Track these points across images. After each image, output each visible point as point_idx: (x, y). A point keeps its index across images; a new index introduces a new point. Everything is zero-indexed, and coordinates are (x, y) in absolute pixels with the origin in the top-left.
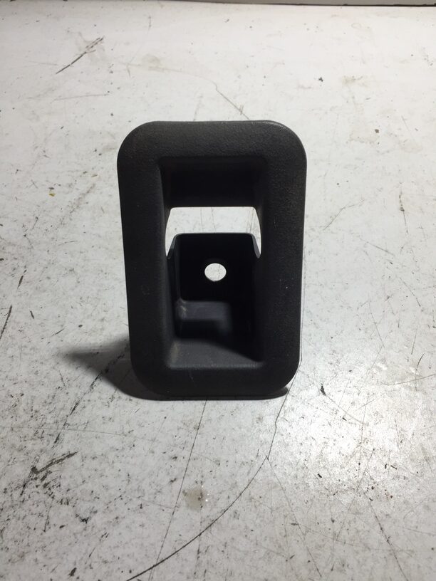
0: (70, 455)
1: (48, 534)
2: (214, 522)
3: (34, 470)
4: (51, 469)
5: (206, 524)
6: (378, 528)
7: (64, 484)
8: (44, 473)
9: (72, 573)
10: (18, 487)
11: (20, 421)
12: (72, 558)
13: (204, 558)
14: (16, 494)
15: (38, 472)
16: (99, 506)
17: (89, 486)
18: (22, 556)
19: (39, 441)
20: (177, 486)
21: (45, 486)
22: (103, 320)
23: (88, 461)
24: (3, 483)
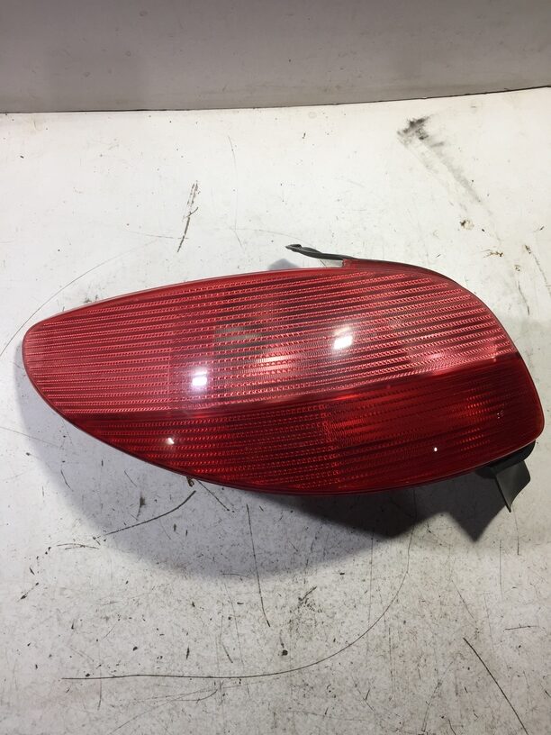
0: (314, 589)
1: (318, 627)
2: (388, 607)
3: (300, 599)
4: (307, 597)
5: (385, 609)
6: (459, 596)
7: (317, 603)
8: (305, 599)
10: (296, 609)
12: (332, 634)
13: (388, 623)
14: (296, 612)
15: (302, 600)
16: (336, 610)
17: (328, 602)
18: (310, 639)
20: (368, 594)
21: (308, 605)
23: (324, 590)
24: (288, 608)
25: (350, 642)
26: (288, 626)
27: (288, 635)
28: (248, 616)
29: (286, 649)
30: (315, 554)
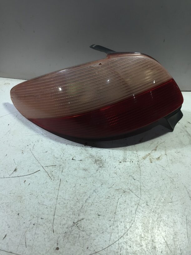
0: (83, 219)
1: (80, 239)
2: (122, 237)
3: (74, 223)
4: (78, 222)
5: (120, 237)
6: (163, 239)
7: (82, 226)
8: (77, 223)
9: (88, 248)
10: (70, 227)
11: (68, 210)
12: (87, 244)
13: (120, 245)
14: (70, 229)
15: (75, 223)
16: (92, 232)
17: (89, 227)
18: (74, 244)
19: (74, 215)
20: (111, 227)
21: (77, 227)
22: (86, 183)
23: (87, 221)
24: (66, 226)
25: (96, 251)
26: (64, 235)
27: (62, 239)
28: (44, 225)
29: (59, 247)
30: (87, 204)
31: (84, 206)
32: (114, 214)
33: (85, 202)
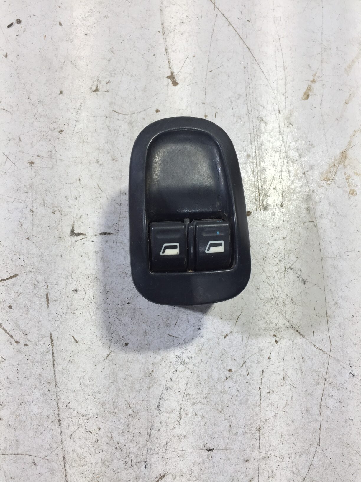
31: (155, 426)
32: (257, 435)
33: (156, 412)
